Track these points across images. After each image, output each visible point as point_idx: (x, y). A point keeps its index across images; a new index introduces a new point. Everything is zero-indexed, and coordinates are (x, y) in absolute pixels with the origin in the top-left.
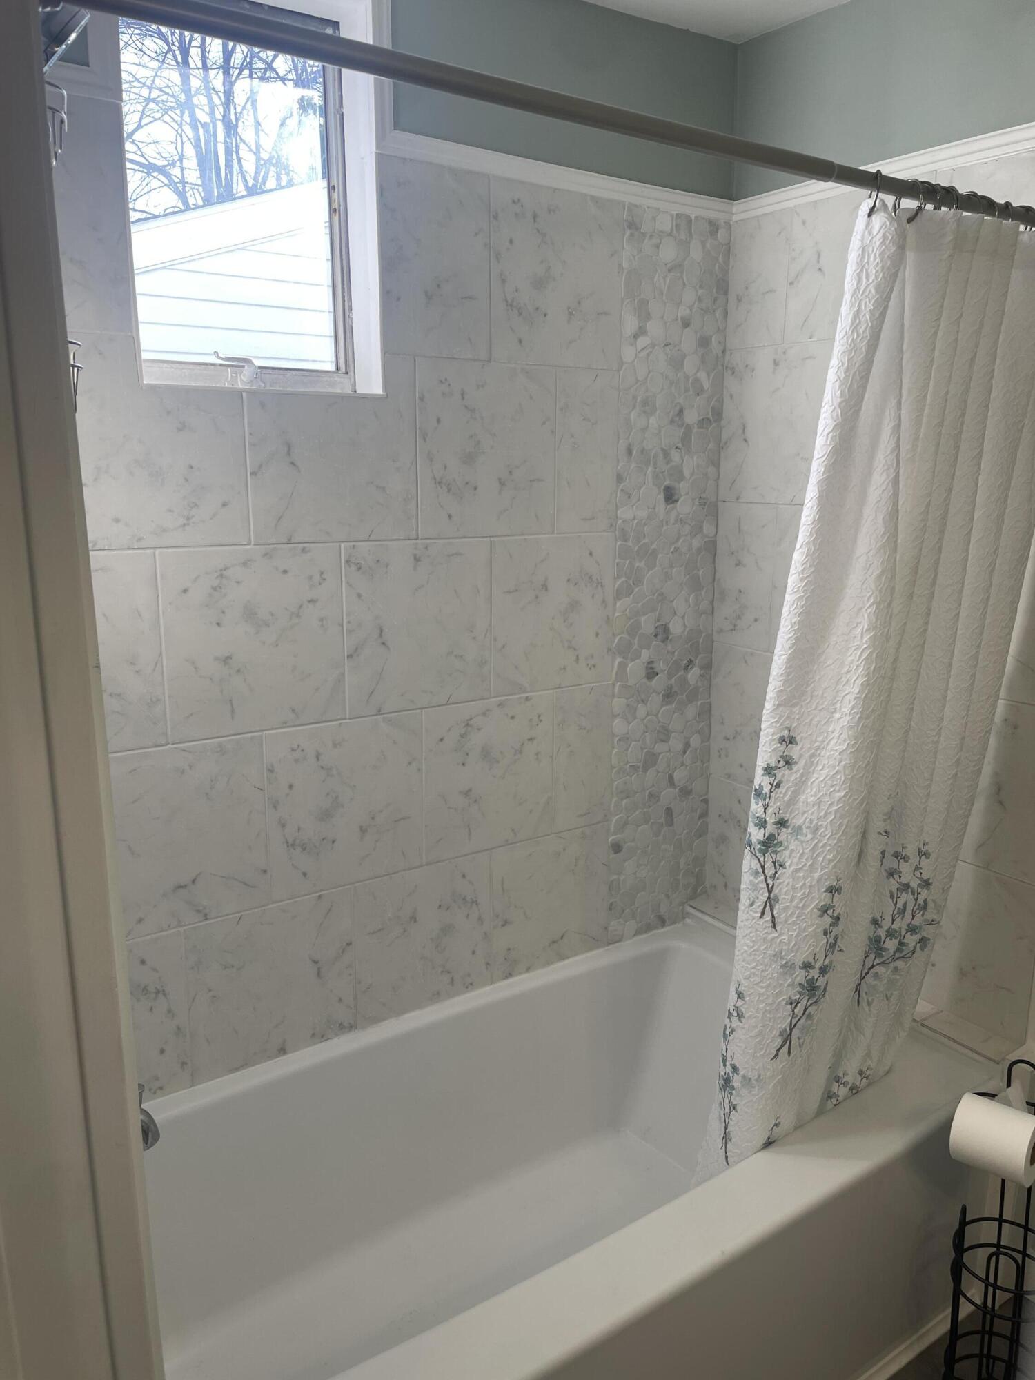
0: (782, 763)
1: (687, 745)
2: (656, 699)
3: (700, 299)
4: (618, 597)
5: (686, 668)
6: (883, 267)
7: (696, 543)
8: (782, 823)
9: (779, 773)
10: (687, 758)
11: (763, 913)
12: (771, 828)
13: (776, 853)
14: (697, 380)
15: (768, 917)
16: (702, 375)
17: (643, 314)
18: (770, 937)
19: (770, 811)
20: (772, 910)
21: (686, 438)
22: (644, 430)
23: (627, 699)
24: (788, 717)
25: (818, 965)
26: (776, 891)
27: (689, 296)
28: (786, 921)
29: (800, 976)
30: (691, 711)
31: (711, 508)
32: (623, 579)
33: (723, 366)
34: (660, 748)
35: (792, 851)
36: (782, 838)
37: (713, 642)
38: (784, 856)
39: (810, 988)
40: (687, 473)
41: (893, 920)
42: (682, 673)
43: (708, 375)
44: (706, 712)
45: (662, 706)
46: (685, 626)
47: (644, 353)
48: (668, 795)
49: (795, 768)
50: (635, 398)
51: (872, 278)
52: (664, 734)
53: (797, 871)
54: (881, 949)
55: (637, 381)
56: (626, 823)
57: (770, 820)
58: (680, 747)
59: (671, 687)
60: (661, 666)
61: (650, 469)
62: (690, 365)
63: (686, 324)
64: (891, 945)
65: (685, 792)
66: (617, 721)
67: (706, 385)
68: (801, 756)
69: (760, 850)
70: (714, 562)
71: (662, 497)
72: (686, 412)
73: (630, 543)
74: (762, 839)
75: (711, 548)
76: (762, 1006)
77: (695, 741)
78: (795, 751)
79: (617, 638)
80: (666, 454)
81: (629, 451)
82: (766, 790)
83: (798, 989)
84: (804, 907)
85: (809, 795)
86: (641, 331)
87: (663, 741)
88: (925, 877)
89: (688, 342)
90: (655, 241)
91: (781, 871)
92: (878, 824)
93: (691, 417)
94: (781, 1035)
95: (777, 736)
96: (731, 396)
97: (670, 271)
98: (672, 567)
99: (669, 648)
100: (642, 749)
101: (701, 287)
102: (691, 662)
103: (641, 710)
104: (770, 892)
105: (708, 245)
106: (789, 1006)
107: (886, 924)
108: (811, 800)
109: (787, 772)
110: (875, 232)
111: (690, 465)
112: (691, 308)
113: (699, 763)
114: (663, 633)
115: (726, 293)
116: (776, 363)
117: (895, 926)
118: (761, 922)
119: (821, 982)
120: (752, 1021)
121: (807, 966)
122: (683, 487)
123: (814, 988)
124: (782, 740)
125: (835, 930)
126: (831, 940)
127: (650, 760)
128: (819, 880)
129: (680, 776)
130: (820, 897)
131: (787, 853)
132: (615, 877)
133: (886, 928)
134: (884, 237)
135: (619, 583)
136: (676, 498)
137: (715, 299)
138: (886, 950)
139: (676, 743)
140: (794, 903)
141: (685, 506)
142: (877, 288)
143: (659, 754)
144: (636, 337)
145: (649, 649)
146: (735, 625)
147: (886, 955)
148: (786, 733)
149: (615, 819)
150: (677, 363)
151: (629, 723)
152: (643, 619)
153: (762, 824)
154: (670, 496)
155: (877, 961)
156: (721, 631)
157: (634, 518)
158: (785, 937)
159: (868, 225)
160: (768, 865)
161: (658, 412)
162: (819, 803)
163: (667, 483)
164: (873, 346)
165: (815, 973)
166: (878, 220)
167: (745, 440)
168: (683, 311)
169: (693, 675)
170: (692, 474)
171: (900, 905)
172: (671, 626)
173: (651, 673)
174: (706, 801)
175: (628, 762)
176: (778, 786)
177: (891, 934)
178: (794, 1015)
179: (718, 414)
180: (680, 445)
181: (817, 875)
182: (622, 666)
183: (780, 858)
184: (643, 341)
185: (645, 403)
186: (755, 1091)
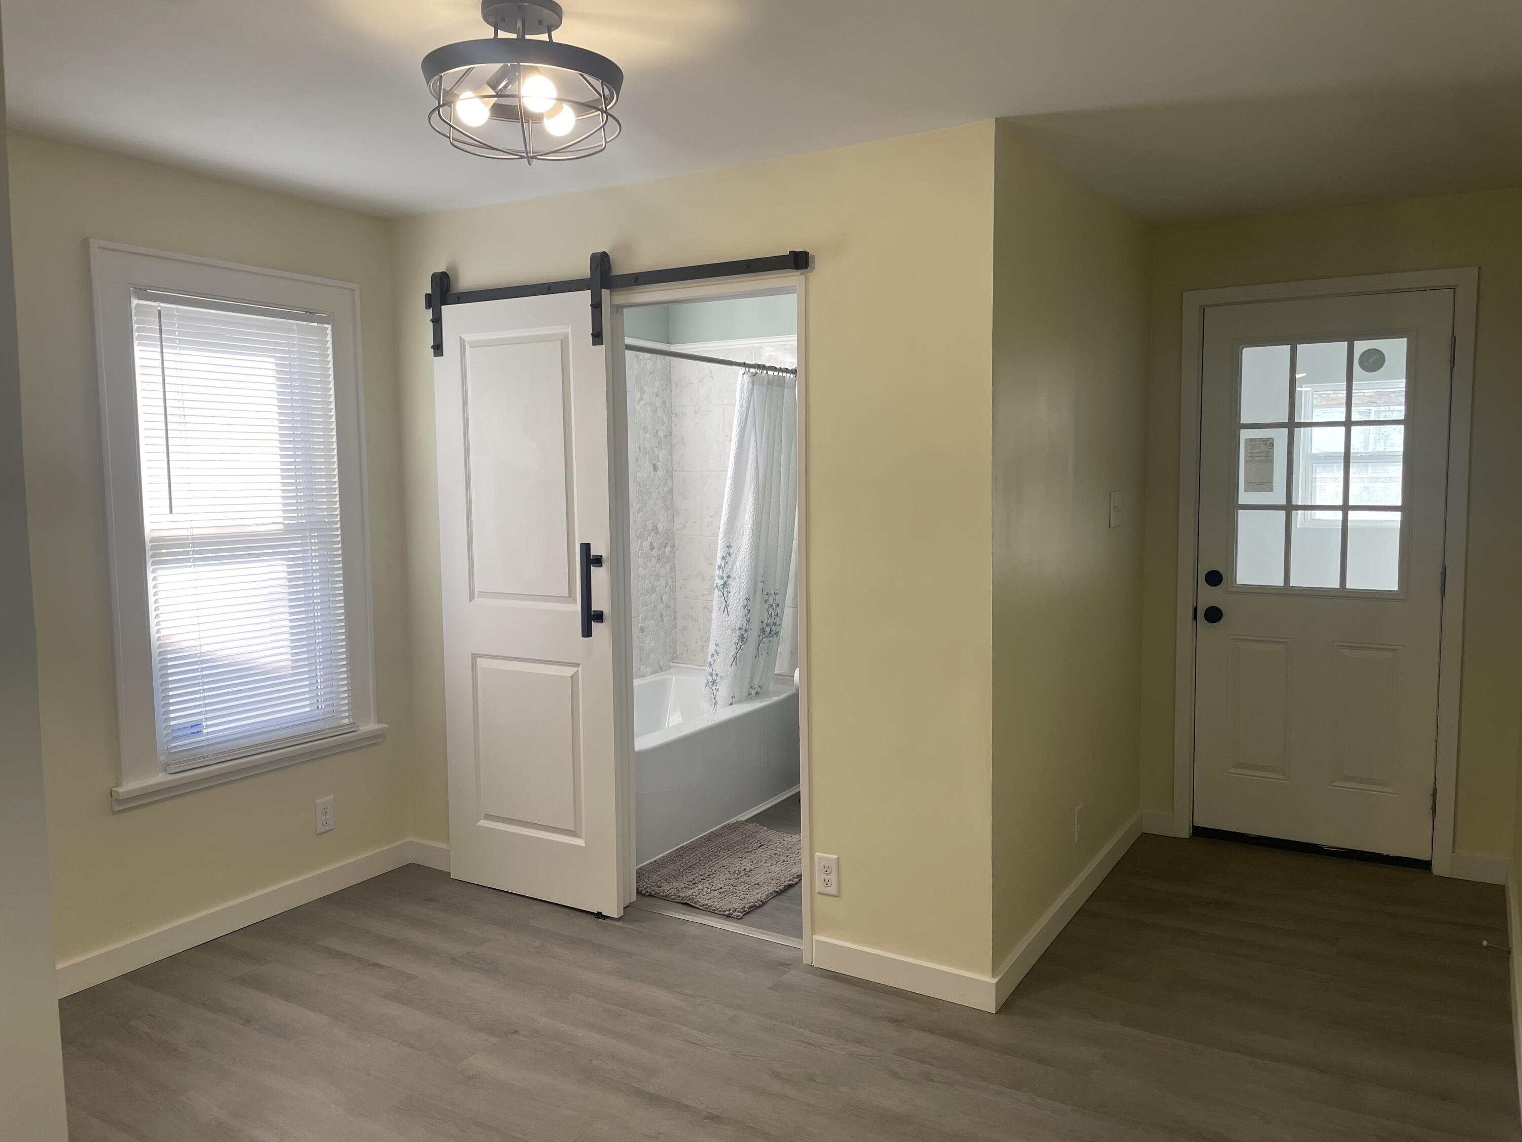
0: (728, 555)
1: (667, 583)
2: (654, 560)
3: (661, 385)
4: (638, 513)
5: (665, 547)
6: (748, 391)
7: (666, 489)
8: (729, 577)
9: (727, 558)
10: (667, 589)
11: (724, 611)
12: (725, 579)
13: (727, 588)
14: (662, 418)
15: (726, 612)
16: (664, 416)
17: (642, 391)
18: (727, 619)
19: (725, 573)
20: (727, 609)
21: (660, 443)
22: (644, 439)
23: (644, 559)
24: (729, 538)
25: (744, 629)
26: (728, 602)
27: (657, 384)
28: (732, 612)
29: (738, 633)
30: (668, 567)
31: (670, 474)
32: (640, 504)
33: (671, 412)
34: (657, 583)
35: (733, 586)
36: (729, 582)
37: (674, 535)
38: (730, 589)
39: (742, 637)
40: (661, 458)
41: (768, 619)
42: (663, 548)
43: (666, 416)
44: (673, 568)
45: (657, 564)
46: (664, 528)
47: (643, 407)
48: (661, 606)
49: (732, 556)
50: (640, 426)
51: (745, 394)
52: (658, 577)
53: (735, 593)
54: (764, 631)
55: (641, 419)
56: (645, 618)
57: (725, 576)
58: (664, 584)
59: (659, 555)
60: (655, 545)
61: (647, 456)
62: (659, 412)
63: (657, 395)
64: (768, 629)
65: (667, 606)
66: (640, 569)
67: (665, 420)
68: (733, 552)
69: (722, 588)
70: (673, 498)
71: (652, 468)
72: (659, 432)
73: (641, 488)
74: (722, 583)
75: (671, 491)
76: (725, 647)
77: (670, 581)
78: (731, 550)
79: (639, 531)
80: (653, 450)
81: (640, 448)
82: (723, 565)
83: (737, 638)
84: (738, 606)
85: (737, 565)
86: (641, 399)
87: (658, 580)
88: (777, 603)
89: (658, 402)
90: (645, 362)
91: (730, 594)
92: (760, 579)
93: (661, 434)
94: (733, 657)
95: (725, 546)
96: (676, 425)
97: (650, 374)
98: (657, 499)
99: (658, 536)
100: (650, 583)
101: (662, 380)
102: (667, 544)
103: (649, 565)
104: (726, 603)
105: (663, 363)
106: (735, 645)
107: (765, 622)
108: (738, 567)
109: (729, 558)
110: (745, 380)
111: (662, 454)
112: (658, 388)
113: (672, 593)
114: (655, 529)
115: (671, 382)
116: (696, 412)
117: (769, 622)
118: (724, 614)
119: (745, 636)
120: (722, 654)
121: (740, 629)
122: (659, 464)
123: (743, 638)
124: (727, 547)
125: (749, 615)
126: (748, 619)
127: (653, 590)
128: (742, 596)
129: (665, 598)
130: (743, 602)
131: (731, 587)
132: (641, 644)
133: (765, 623)
134: (748, 382)
135: (638, 505)
136: (657, 469)
137: (667, 385)
138: (766, 632)
139: (662, 582)
140: (735, 605)
141: (661, 473)
142: (747, 397)
143: (657, 586)
144: (640, 401)
145: (650, 536)
146: (685, 526)
147: (767, 634)
148: (728, 544)
149: (641, 616)
150: (654, 411)
151: (645, 570)
152: (648, 522)
153: (722, 578)
154: (655, 468)
155: (764, 636)
156: (678, 530)
157: (643, 477)
158: (732, 619)
159: (743, 378)
160: (725, 593)
161: (649, 433)
162: (741, 567)
163: (654, 462)
164: (747, 415)
165: (743, 631)
166: (745, 377)
167: (684, 444)
168: (656, 390)
169: (668, 550)
170: (663, 458)
171: (770, 613)
172: (658, 526)
173: (652, 548)
174: (675, 611)
175: (645, 589)
176: (727, 563)
177: (767, 625)
178: (737, 649)
179: (670, 433)
180: (657, 446)
181: (741, 594)
182: (641, 543)
183: (729, 590)
184: (642, 403)
185: (644, 428)
186: (724, 681)
